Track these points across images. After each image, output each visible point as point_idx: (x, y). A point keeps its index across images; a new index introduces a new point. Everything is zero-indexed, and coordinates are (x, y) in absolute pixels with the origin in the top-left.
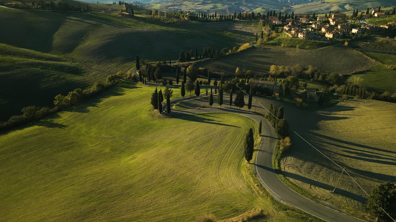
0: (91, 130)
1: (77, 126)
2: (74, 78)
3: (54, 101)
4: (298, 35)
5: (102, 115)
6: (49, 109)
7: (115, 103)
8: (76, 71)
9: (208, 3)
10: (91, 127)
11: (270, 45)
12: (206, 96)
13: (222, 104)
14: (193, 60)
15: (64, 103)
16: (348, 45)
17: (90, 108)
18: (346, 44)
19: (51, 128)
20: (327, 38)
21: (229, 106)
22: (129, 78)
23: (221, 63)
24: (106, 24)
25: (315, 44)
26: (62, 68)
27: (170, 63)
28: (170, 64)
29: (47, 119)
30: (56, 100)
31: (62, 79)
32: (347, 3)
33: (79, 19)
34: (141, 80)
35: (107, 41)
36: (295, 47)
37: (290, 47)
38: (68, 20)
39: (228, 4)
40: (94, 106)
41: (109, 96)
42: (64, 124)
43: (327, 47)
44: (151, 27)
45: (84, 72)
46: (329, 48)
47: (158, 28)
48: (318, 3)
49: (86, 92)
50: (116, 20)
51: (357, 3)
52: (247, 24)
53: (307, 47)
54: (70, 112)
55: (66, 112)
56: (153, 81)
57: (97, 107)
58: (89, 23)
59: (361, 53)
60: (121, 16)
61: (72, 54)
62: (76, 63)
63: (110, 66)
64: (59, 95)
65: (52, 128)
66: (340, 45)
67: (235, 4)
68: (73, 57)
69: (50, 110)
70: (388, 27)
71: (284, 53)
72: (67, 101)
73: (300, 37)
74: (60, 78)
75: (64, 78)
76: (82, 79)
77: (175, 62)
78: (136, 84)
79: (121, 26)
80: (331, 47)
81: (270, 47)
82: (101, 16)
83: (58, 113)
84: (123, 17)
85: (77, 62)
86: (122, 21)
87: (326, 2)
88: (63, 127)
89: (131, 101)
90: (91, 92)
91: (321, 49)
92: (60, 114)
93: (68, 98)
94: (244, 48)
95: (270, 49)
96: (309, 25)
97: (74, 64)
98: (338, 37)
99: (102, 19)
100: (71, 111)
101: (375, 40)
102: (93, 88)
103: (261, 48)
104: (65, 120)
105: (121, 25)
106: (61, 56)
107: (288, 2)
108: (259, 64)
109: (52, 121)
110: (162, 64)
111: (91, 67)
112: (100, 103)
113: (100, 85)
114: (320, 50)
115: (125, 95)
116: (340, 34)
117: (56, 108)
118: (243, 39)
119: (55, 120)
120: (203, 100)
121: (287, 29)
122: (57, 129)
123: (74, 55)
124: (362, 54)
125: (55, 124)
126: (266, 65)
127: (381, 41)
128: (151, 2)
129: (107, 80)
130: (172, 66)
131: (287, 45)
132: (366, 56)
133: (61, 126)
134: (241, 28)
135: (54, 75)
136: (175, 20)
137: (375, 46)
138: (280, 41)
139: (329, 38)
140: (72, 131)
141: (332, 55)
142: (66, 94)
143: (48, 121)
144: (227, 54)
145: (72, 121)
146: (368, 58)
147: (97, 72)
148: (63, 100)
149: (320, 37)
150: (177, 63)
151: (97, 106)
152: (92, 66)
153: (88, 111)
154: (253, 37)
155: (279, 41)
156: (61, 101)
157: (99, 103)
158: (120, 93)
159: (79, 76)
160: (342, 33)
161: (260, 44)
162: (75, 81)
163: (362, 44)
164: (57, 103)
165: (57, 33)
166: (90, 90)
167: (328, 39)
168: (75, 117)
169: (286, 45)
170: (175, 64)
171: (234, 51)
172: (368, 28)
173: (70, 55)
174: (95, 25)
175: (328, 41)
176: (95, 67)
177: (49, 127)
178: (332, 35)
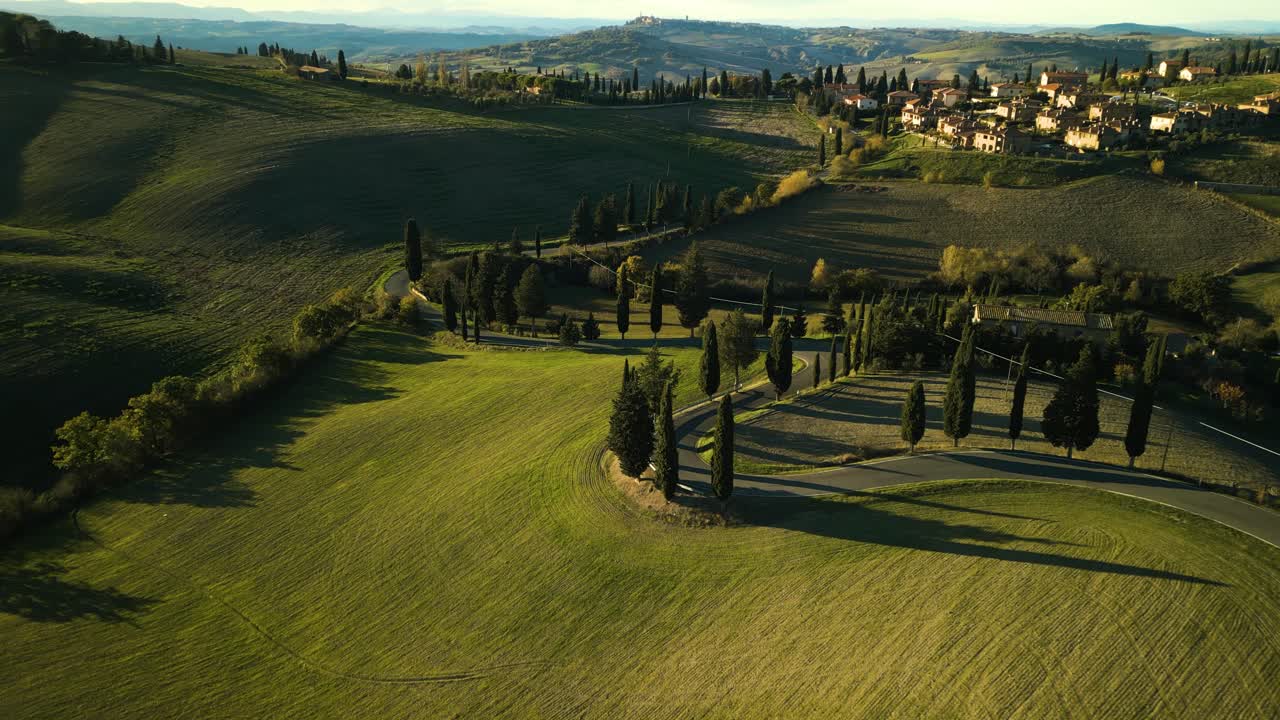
0: (298, 625)
1: (202, 598)
2: (137, 324)
3: (54, 449)
4: (971, 140)
5: (331, 517)
6: (27, 495)
7: (374, 443)
8: (140, 294)
9: (552, 61)
10: (293, 599)
11: (881, 178)
12: (812, 390)
13: (964, 436)
14: (624, 236)
15: (104, 456)
16: (1164, 170)
17: (249, 476)
18: (1158, 166)
19: (52, 627)
20: (1075, 149)
21: (1007, 444)
22: (388, 316)
23: (729, 245)
24: (242, 105)
25: (1047, 170)
26: (72, 284)
27: (538, 248)
28: (539, 254)
29: (22, 559)
30: (66, 443)
31: (82, 333)
32: (981, 62)
33: (125, 88)
34: (451, 325)
35: (255, 169)
36: (978, 181)
37: (956, 181)
38: (82, 94)
39: (618, 65)
40: (267, 462)
41: (328, 406)
42: (127, 589)
43: (1092, 179)
44: (426, 118)
45: (175, 298)
46: (1102, 181)
47: (451, 120)
48: (895, 63)
49: (213, 391)
50: (282, 94)
51: (1010, 60)
52: (755, 111)
53: (1022, 181)
54: (147, 508)
55: (122, 505)
56: (504, 327)
57: (285, 472)
58: (172, 104)
59: (1222, 198)
60: (297, 77)
61: (111, 222)
62: (135, 260)
63: (289, 268)
64: (78, 420)
65: (60, 620)
66: (1136, 172)
67: (640, 63)
68: (116, 235)
69: (35, 498)
70: (1270, 110)
71: (943, 201)
72: (119, 444)
73: (984, 146)
74: (68, 329)
75: (90, 329)
76: (173, 328)
77: (557, 245)
78: (427, 344)
79: (307, 112)
80: (1109, 181)
81: (882, 185)
82: (217, 80)
83: (81, 513)
84: (304, 83)
85: (139, 254)
86: (305, 94)
87: (918, 60)
88: (125, 613)
89: (452, 429)
90: (236, 387)
91: (1073, 185)
92: (90, 520)
93: (128, 426)
94: (793, 190)
95: (884, 189)
96: (978, 110)
97: (126, 262)
98: (1119, 144)
99: (223, 88)
100: (152, 500)
101: (1251, 153)
102: (242, 371)
103: (853, 186)
104: (125, 556)
105: (303, 110)
106: (62, 234)
107: (802, 58)
108: (873, 247)
109: (52, 569)
110: (508, 254)
111: (203, 276)
112: (292, 442)
113: (273, 357)
114: (1072, 191)
115: (404, 398)
116: (1119, 134)
117: (65, 487)
118: (769, 160)
119: (68, 560)
120: (815, 408)
121: (916, 122)
122: (89, 625)
123: (123, 223)
124: (1227, 199)
125: (72, 588)
126: (900, 249)
127: (1273, 156)
128: (357, 59)
129: (297, 328)
130: (549, 261)
131: (945, 176)
132: (1245, 209)
133: (112, 605)
134: (742, 125)
135: (40, 315)
136: (504, 95)
137: (1256, 172)
138: (913, 163)
139: (1084, 149)
140: (182, 634)
141: (1126, 207)
142: (112, 410)
143: (27, 567)
144: (739, 210)
145: (166, 564)
146: (1257, 213)
147: (239, 293)
148: (101, 443)
149: (1048, 146)
150: (563, 249)
151: (283, 466)
152: (205, 269)
153: (243, 497)
154: (800, 153)
155: (907, 164)
156: (87, 445)
157: (289, 448)
158: (374, 386)
159: (156, 317)
160: (1127, 132)
161: (842, 173)
162: (146, 340)
163: (1209, 167)
164: (68, 458)
165: (39, 140)
166: (228, 380)
167: (1081, 151)
168: (185, 538)
169: (940, 176)
170: (559, 252)
171: (762, 201)
172: (1205, 113)
173: (102, 227)
174: (201, 109)
175: (1081, 157)
176: (222, 272)
177: (39, 615)
178: (1095, 137)
